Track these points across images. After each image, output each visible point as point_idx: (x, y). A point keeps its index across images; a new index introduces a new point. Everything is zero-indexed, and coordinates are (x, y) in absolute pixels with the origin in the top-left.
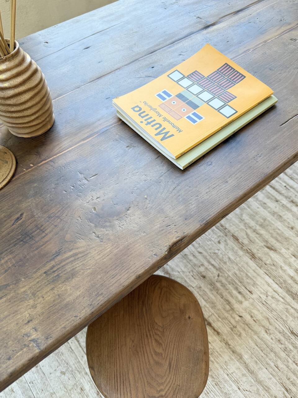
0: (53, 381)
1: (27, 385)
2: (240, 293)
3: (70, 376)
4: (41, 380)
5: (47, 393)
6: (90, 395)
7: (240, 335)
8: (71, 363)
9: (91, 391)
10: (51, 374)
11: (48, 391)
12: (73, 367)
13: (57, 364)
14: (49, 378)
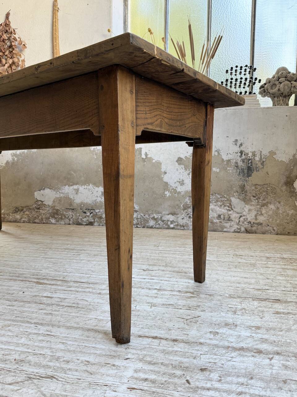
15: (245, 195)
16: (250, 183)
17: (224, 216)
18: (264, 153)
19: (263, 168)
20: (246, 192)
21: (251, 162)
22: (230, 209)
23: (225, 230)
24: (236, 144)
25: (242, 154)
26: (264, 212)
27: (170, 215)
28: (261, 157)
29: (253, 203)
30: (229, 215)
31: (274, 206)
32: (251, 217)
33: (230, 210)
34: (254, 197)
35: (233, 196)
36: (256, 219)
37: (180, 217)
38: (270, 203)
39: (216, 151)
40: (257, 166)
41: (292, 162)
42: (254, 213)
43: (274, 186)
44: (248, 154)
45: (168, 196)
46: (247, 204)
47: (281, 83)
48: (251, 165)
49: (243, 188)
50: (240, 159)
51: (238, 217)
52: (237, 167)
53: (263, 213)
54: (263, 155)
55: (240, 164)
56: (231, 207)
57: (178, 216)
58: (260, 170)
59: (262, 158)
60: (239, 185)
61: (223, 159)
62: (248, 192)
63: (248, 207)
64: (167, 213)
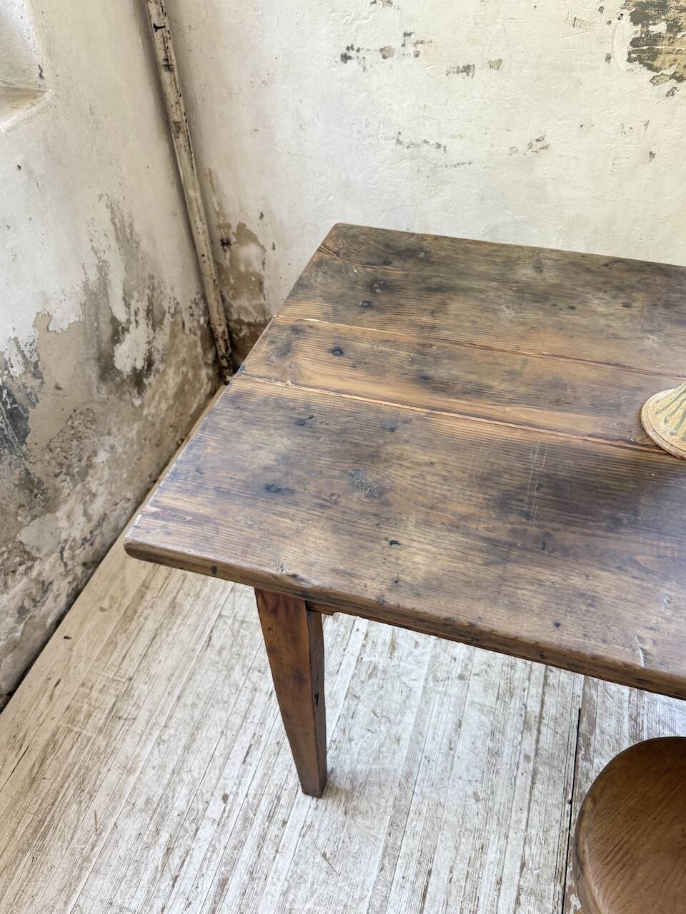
0: (455, 790)
1: (419, 755)
3: (482, 812)
4: (442, 771)
5: (435, 796)
6: (487, 868)
8: (498, 798)
9: (492, 866)
10: (460, 778)
11: (438, 794)
12: (497, 806)
13: (479, 776)
14: (453, 781)
15: (42, 492)
16: (36, 451)
17: (29, 595)
18: (23, 339)
19: (43, 382)
20: (39, 482)
21: (9, 395)
22: (29, 564)
28: (24, 356)
29: (66, 492)
30: (37, 581)
31: (105, 450)
32: (79, 528)
33: (30, 568)
34: (57, 476)
35: (20, 526)
36: (89, 519)
38: (95, 453)
40: (28, 390)
41: (89, 309)
42: (79, 512)
43: (84, 408)
46: (55, 510)
48: (14, 402)
49: (27, 482)
51: (57, 560)
53: (94, 491)
54: (26, 346)
56: (28, 557)
58: (39, 396)
59: (28, 355)
60: (16, 486)
63: (61, 513)
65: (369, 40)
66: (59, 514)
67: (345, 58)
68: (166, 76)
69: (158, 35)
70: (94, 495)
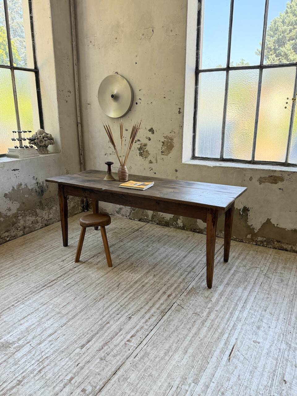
2: (130, 271)
7: (114, 273)
15: (42, 206)
16: (43, 199)
17: (35, 221)
19: (48, 189)
20: (42, 204)
21: (42, 187)
23: (36, 229)
24: (34, 179)
25: (37, 184)
26: (51, 212)
27: (6, 233)
29: (46, 209)
30: (37, 220)
31: (55, 207)
32: (46, 217)
33: (37, 217)
34: (46, 205)
35: (37, 208)
36: (49, 217)
37: (12, 231)
38: (53, 207)
39: (25, 185)
40: (45, 189)
42: (47, 214)
43: (53, 197)
44: (40, 183)
45: (2, 221)
46: (43, 210)
47: (45, 141)
48: (43, 189)
49: (40, 202)
50: (37, 187)
51: (41, 219)
52: (36, 191)
55: (38, 189)
56: (37, 215)
57: (11, 231)
61: (29, 189)
62: (43, 204)
64: (4, 232)
65: (108, 153)
66: (44, 212)
67: (105, 155)
68: (81, 156)
69: (81, 150)
70: (51, 214)
